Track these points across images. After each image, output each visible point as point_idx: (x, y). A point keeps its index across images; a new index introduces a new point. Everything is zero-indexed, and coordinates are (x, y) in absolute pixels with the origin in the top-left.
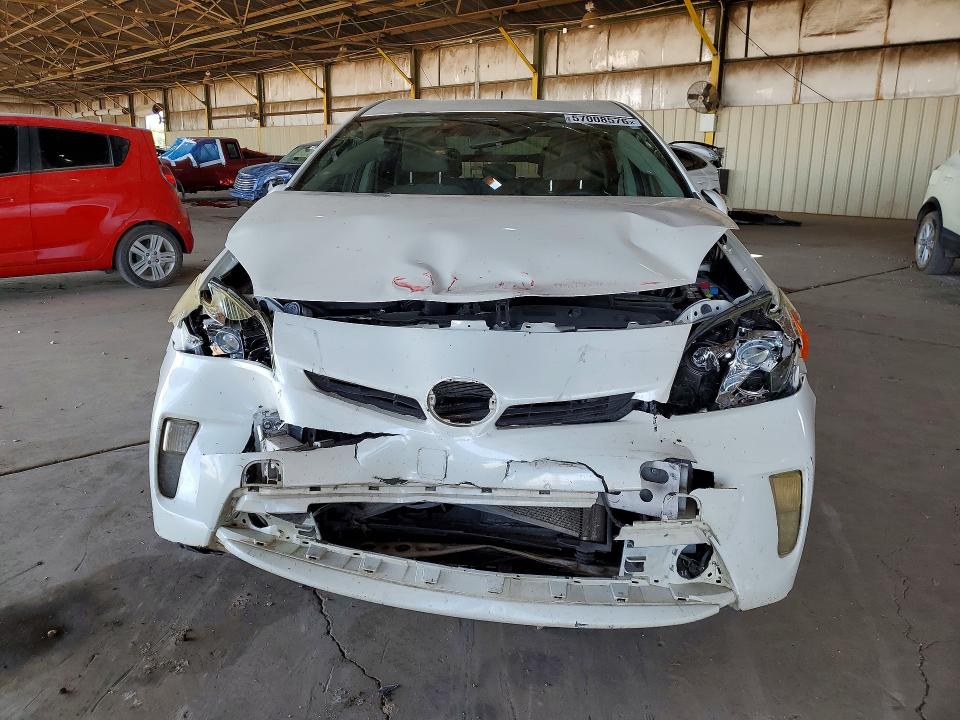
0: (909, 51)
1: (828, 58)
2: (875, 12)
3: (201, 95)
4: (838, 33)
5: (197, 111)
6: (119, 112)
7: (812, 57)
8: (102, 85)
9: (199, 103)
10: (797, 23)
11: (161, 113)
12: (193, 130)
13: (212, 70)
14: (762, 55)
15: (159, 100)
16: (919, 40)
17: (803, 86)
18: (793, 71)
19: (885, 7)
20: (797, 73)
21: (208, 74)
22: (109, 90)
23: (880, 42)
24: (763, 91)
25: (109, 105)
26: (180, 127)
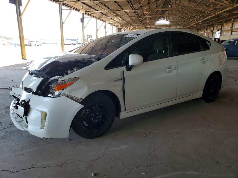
3: (230, 26)
5: (229, 30)
6: (210, 31)
8: (206, 25)
9: (230, 28)
11: (220, 31)
12: (227, 35)
13: (233, 18)
15: (220, 28)
21: (232, 20)
22: (208, 26)
25: (208, 30)
26: (224, 34)
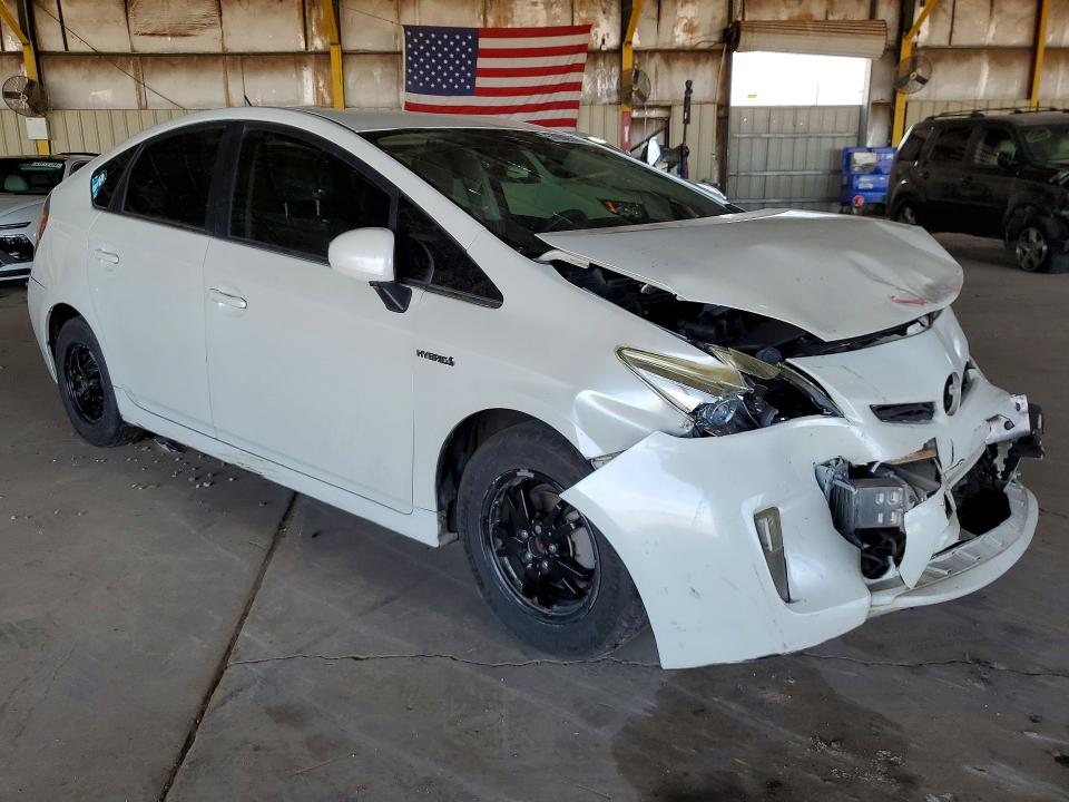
0: (249, 61)
1: (168, 61)
2: (205, 16)
4: (173, 35)
7: (149, 58)
10: (123, 17)
14: (89, 50)
16: (255, 50)
17: (147, 91)
18: (132, 72)
19: (215, 13)
20: (136, 75)
23: (218, 49)
24: (99, 93)
